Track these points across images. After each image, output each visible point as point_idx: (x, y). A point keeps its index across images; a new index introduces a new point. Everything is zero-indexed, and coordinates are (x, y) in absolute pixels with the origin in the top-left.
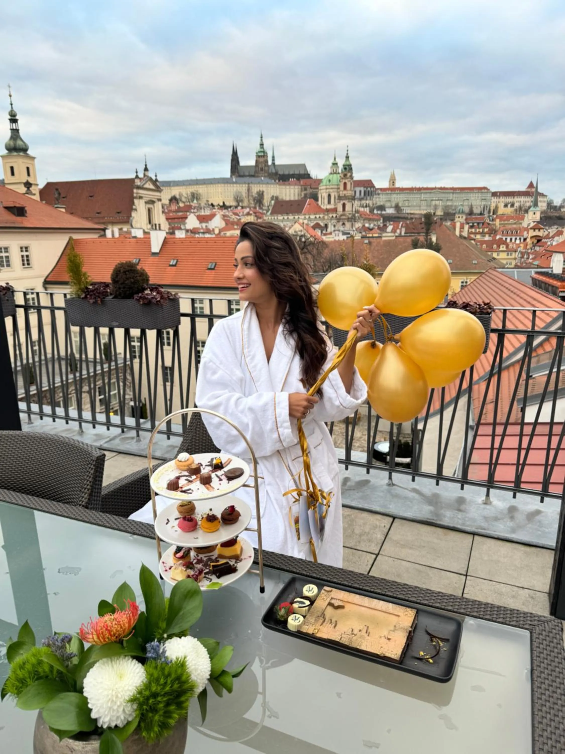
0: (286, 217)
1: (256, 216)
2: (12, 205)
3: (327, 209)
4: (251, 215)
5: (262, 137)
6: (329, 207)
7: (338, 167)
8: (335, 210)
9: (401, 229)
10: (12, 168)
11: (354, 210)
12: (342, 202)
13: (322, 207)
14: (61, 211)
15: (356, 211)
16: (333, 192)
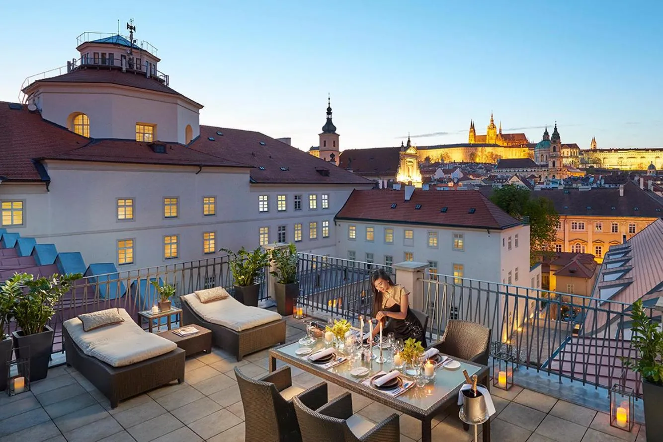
0: (508, 171)
1: (486, 169)
2: (321, 169)
3: (540, 165)
4: (483, 168)
5: (492, 116)
6: (542, 163)
7: (549, 136)
8: (547, 166)
9: (601, 180)
10: (325, 142)
11: (562, 166)
12: (552, 160)
13: (536, 163)
14: (350, 172)
15: (563, 166)
16: (545, 153)
